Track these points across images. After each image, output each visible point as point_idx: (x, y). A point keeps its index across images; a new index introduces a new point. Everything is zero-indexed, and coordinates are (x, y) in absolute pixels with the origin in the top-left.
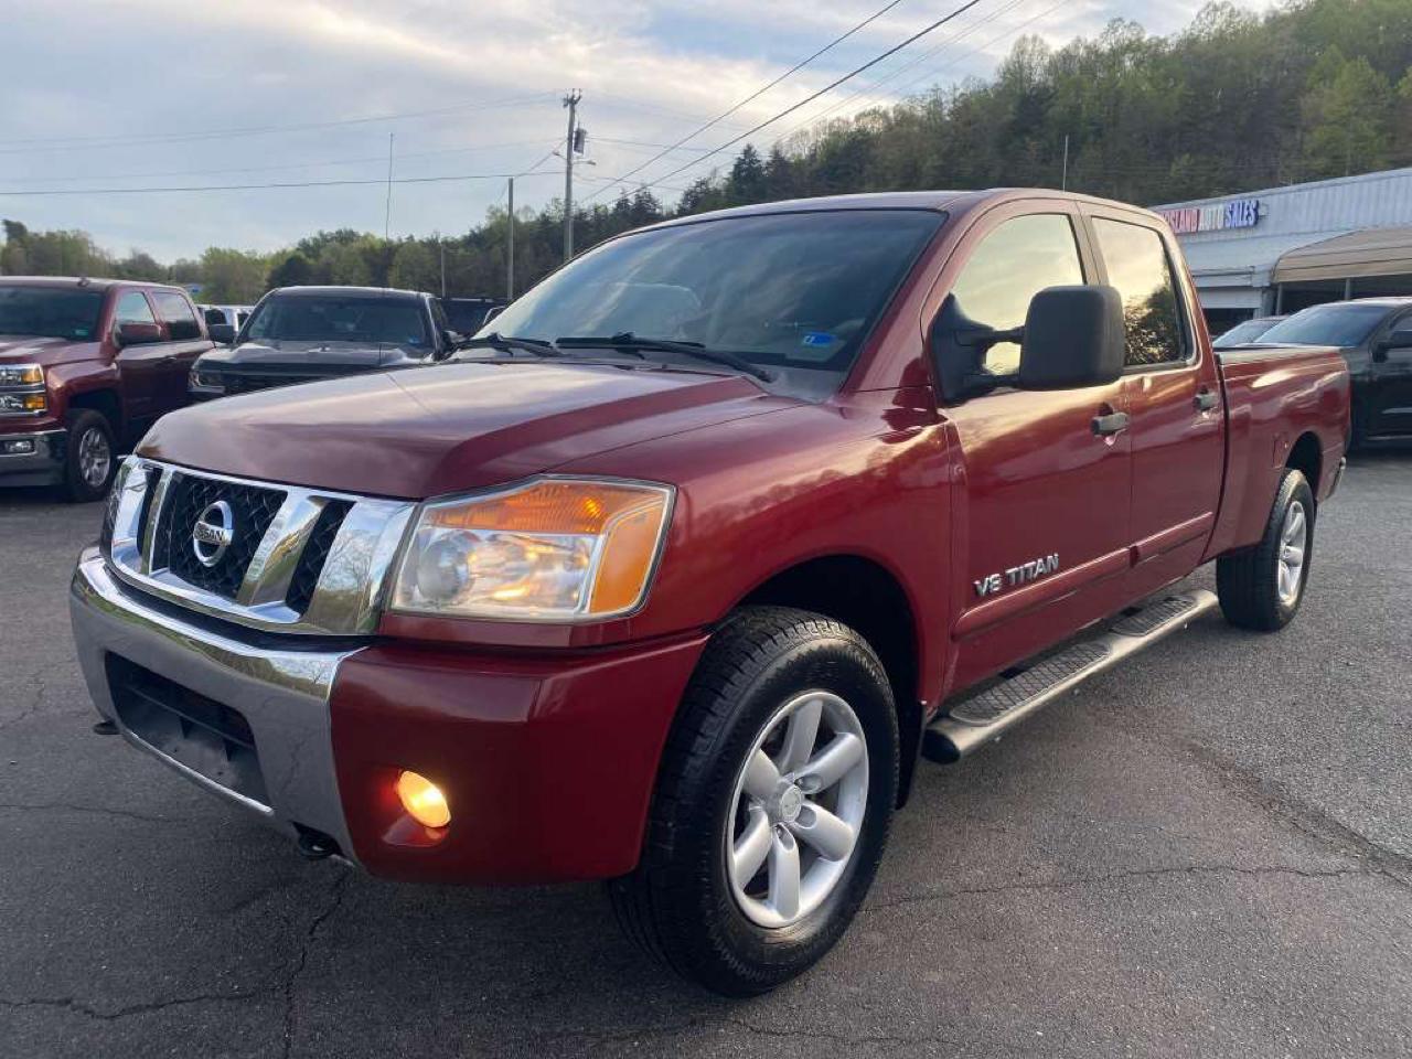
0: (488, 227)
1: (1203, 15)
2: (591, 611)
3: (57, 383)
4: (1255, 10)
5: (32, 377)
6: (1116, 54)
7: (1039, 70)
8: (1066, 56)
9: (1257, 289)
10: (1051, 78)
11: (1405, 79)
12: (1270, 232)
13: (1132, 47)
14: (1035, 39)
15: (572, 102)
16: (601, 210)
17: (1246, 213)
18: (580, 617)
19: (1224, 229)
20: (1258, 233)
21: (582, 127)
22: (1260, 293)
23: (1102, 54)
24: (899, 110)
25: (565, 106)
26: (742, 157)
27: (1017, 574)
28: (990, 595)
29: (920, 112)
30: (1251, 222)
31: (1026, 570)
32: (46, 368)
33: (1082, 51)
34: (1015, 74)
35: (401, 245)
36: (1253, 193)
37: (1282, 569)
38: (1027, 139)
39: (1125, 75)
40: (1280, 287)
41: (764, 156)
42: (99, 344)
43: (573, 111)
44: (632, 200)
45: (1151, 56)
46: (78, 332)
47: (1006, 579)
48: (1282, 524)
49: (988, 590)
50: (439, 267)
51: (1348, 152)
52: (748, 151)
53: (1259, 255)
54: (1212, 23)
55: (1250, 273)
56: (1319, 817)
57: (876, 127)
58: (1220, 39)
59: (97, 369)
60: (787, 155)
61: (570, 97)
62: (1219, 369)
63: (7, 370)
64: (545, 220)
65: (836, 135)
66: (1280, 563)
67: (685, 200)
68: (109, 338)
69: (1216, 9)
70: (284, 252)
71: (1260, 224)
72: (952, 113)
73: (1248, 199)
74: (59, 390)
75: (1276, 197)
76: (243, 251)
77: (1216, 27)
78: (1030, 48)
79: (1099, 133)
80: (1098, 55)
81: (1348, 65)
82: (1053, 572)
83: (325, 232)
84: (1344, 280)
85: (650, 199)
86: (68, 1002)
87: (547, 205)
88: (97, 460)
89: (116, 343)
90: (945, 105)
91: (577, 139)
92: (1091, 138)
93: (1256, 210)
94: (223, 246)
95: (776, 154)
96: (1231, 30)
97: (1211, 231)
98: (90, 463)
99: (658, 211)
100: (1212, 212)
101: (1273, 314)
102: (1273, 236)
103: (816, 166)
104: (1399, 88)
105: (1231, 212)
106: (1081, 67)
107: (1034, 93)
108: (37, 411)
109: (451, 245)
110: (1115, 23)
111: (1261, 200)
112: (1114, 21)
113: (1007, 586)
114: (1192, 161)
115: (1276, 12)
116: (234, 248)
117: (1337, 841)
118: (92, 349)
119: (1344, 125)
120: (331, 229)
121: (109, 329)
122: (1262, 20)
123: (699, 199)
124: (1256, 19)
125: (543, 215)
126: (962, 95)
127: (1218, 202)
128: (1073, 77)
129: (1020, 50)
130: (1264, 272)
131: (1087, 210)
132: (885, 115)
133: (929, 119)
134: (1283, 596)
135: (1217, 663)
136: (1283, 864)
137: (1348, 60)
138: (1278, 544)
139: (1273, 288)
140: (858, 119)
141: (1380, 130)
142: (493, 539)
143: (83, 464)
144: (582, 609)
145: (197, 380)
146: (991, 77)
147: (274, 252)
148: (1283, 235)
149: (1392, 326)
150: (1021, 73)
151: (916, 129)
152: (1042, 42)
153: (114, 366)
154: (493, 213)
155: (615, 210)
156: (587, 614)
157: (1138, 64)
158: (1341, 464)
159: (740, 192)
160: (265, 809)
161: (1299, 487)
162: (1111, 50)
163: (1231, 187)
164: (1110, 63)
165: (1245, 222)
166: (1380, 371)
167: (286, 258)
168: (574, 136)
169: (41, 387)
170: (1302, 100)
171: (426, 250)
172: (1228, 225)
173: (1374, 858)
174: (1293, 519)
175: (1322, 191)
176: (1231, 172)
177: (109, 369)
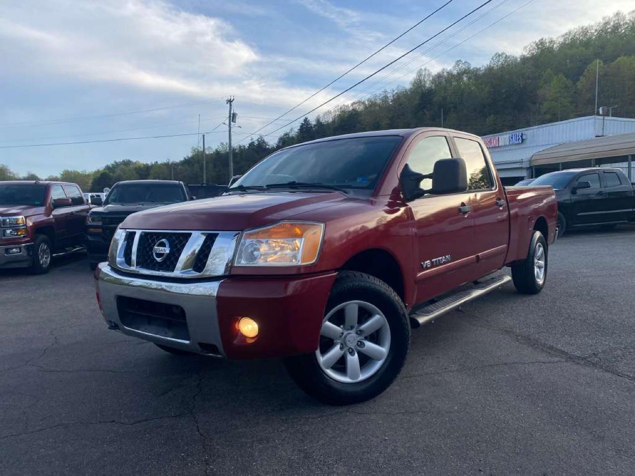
0: (192, 156)
1: (494, 58)
2: (301, 263)
3: (30, 224)
4: (516, 56)
5: (20, 221)
6: (460, 75)
7: (428, 82)
8: (439, 76)
9: (525, 168)
10: (433, 85)
11: (579, 81)
12: (528, 146)
13: (466, 72)
14: (425, 69)
15: (230, 101)
16: (242, 148)
17: (518, 138)
18: (298, 265)
19: (510, 145)
20: (523, 146)
21: (235, 112)
22: (526, 170)
23: (454, 75)
24: (369, 100)
25: (227, 103)
26: (303, 122)
27: (436, 261)
28: (427, 268)
29: (378, 101)
30: (520, 142)
31: (439, 260)
32: (26, 217)
33: (445, 74)
34: (418, 84)
35: (152, 166)
36: (520, 130)
37: (536, 270)
38: (425, 111)
39: (464, 83)
40: (534, 168)
41: (313, 122)
42: (45, 207)
43: (231, 105)
44: (256, 143)
45: (474, 74)
46: (36, 203)
47: (432, 263)
48: (535, 252)
49: (426, 266)
50: (171, 174)
51: (559, 112)
52: (306, 120)
53: (524, 155)
54: (499, 61)
55: (521, 162)
56: (551, 348)
57: (360, 108)
58: (502, 68)
59: (44, 218)
60: (323, 121)
61: (229, 99)
62: (505, 192)
63: (9, 219)
64: (217, 153)
65: (344, 112)
66: (535, 267)
67: (279, 142)
68: (49, 205)
69: (499, 56)
70: (98, 170)
71: (524, 142)
72: (392, 101)
73: (518, 132)
74: (31, 226)
75: (529, 131)
76: (80, 170)
77: (500, 63)
78: (424, 73)
79: (455, 107)
80: (453, 76)
81: (556, 77)
82: (448, 262)
83: (117, 161)
84: (559, 163)
85: (264, 142)
86: (113, 421)
87: (218, 146)
88: (45, 256)
89: (52, 207)
90: (389, 98)
91: (233, 117)
92: (452, 109)
93: (522, 137)
94: (70, 169)
95: (318, 121)
96: (507, 64)
97: (504, 146)
98: (42, 257)
99: (267, 147)
100: (504, 138)
101: (532, 178)
102: (530, 147)
103: (336, 125)
104: (577, 86)
105: (512, 138)
106: (446, 80)
107: (427, 92)
108: (22, 236)
109: (175, 165)
110: (458, 62)
111: (523, 132)
112: (458, 61)
113: (433, 266)
114: (495, 118)
115: (524, 56)
116: (75, 170)
117: (557, 354)
118: (42, 210)
119: (556, 101)
120: (119, 160)
121: (49, 201)
122: (519, 59)
123: (285, 142)
124: (516, 59)
125: (217, 150)
126: (396, 93)
127: (506, 134)
128: (442, 85)
129: (420, 73)
130: (526, 161)
131: (452, 135)
132: (364, 103)
133: (383, 104)
134: (538, 280)
135: (515, 305)
136: (537, 360)
137: (556, 75)
138: (533, 259)
139: (530, 168)
140: (352, 104)
141: (571, 103)
142: (267, 242)
143: (40, 257)
144: (298, 262)
145: (90, 220)
146: (408, 86)
147: (94, 171)
148: (533, 147)
149: (577, 180)
150: (421, 83)
151: (378, 108)
152: (428, 70)
153: (51, 217)
154: (194, 150)
155: (249, 147)
156: (300, 264)
157: (469, 79)
158: (556, 230)
159: (303, 138)
160: (187, 342)
161: (540, 238)
162: (458, 73)
163: (512, 128)
164: (458, 78)
165: (518, 142)
166: (574, 198)
167: (100, 174)
168: (232, 115)
169: (23, 226)
170: (538, 92)
171: (165, 167)
172: (511, 143)
173: (570, 358)
174: (539, 250)
175: (547, 128)
176: (511, 122)
177: (49, 218)
